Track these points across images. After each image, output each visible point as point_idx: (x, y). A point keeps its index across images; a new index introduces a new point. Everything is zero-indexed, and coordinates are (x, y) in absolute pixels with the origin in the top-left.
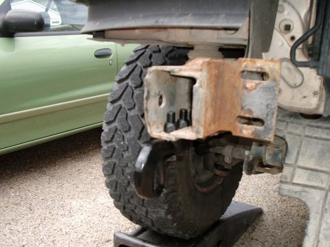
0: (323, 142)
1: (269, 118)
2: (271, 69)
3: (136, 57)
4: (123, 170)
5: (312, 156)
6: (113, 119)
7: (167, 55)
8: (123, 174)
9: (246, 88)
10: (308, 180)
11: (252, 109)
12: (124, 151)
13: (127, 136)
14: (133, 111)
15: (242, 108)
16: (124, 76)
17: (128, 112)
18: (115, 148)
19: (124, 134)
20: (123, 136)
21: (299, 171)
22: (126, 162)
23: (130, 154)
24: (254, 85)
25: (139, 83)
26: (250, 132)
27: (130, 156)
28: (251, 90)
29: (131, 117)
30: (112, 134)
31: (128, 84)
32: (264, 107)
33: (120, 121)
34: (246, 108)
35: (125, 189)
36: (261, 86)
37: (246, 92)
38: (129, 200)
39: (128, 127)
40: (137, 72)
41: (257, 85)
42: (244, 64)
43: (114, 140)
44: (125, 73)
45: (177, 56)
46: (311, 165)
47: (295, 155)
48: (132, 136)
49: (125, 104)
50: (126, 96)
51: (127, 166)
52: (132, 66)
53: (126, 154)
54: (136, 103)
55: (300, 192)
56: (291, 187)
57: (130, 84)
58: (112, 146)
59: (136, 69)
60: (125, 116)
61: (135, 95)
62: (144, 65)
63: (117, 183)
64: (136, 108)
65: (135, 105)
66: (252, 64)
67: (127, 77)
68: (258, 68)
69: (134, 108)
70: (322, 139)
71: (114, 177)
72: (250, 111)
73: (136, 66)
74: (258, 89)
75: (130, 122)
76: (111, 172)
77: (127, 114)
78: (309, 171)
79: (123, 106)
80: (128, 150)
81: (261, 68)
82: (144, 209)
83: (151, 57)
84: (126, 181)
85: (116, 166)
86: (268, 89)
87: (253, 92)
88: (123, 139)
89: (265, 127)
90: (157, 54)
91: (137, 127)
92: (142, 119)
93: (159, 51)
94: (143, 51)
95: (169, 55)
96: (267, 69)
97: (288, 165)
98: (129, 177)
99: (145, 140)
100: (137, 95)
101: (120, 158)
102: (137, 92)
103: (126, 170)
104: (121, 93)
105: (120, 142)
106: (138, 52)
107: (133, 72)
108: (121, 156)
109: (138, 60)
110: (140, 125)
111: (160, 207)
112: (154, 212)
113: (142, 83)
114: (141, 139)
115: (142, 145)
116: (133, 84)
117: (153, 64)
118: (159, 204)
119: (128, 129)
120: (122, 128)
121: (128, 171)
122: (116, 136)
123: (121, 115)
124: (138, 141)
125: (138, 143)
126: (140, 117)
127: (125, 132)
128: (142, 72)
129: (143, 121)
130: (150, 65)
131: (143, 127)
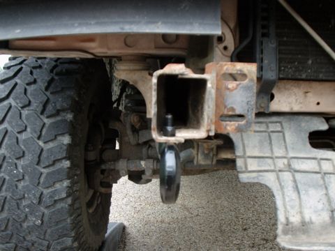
1: (249, 113)
2: (249, 71)
3: (11, 74)
4: (17, 204)
5: (255, 147)
7: (52, 71)
8: (19, 208)
9: (228, 89)
10: (259, 166)
11: (235, 107)
12: (17, 181)
13: (21, 163)
14: (24, 133)
15: (225, 107)
16: (4, 95)
17: (19, 136)
18: (5, 179)
19: (16, 161)
20: (16, 164)
21: (249, 161)
22: (22, 193)
23: (27, 183)
24: (235, 85)
25: (27, 103)
26: (234, 127)
27: (27, 185)
28: (232, 90)
29: (25, 140)
31: (10, 104)
32: (244, 104)
33: (9, 146)
34: (228, 107)
35: (21, 225)
36: (241, 86)
37: (228, 92)
38: (24, 237)
39: (22, 153)
40: (19, 90)
41: (238, 85)
42: (225, 68)
44: (5, 91)
45: (64, 70)
46: (257, 154)
47: (241, 147)
48: (27, 162)
49: (12, 127)
50: (12, 117)
51: (24, 197)
52: (10, 84)
53: (21, 184)
54: (27, 124)
55: (257, 177)
56: (248, 175)
57: (13, 104)
59: (17, 87)
60: (15, 140)
61: (23, 116)
62: (27, 82)
63: (9, 220)
64: (28, 129)
65: (26, 127)
66: (232, 67)
67: (8, 97)
68: (238, 70)
69: (25, 130)
70: (258, 132)
71: (4, 215)
72: (233, 109)
73: (16, 84)
74: (239, 88)
75: (23, 147)
76: (0, 209)
77: (17, 138)
78: (257, 159)
79: (10, 129)
80: (23, 178)
81: (241, 71)
82: (46, 243)
83: (31, 73)
84: (23, 216)
85: (7, 199)
86: (247, 88)
87: (235, 92)
88: (16, 168)
89: (247, 122)
90: (38, 70)
91: (34, 151)
92: (38, 141)
93: (40, 67)
94: (19, 67)
95: (54, 71)
96: (246, 71)
97: (240, 157)
98: (27, 210)
99: (47, 164)
100: (26, 115)
101: (14, 190)
102: (25, 112)
103: (21, 203)
104: (3, 115)
105: (12, 171)
106: (12, 68)
107: (15, 91)
108: (15, 188)
109: (16, 78)
110: (37, 149)
111: (65, 235)
112: (58, 243)
113: (30, 102)
114: (41, 164)
115: (43, 170)
116: (17, 104)
117: (38, 80)
118: (65, 232)
119: (22, 155)
120: (14, 155)
121: (24, 203)
122: (5, 164)
123: (9, 140)
124: (37, 167)
125: (37, 169)
126: (36, 139)
127: (17, 159)
128: (26, 90)
129: (41, 143)
130: (35, 82)
131: (42, 150)
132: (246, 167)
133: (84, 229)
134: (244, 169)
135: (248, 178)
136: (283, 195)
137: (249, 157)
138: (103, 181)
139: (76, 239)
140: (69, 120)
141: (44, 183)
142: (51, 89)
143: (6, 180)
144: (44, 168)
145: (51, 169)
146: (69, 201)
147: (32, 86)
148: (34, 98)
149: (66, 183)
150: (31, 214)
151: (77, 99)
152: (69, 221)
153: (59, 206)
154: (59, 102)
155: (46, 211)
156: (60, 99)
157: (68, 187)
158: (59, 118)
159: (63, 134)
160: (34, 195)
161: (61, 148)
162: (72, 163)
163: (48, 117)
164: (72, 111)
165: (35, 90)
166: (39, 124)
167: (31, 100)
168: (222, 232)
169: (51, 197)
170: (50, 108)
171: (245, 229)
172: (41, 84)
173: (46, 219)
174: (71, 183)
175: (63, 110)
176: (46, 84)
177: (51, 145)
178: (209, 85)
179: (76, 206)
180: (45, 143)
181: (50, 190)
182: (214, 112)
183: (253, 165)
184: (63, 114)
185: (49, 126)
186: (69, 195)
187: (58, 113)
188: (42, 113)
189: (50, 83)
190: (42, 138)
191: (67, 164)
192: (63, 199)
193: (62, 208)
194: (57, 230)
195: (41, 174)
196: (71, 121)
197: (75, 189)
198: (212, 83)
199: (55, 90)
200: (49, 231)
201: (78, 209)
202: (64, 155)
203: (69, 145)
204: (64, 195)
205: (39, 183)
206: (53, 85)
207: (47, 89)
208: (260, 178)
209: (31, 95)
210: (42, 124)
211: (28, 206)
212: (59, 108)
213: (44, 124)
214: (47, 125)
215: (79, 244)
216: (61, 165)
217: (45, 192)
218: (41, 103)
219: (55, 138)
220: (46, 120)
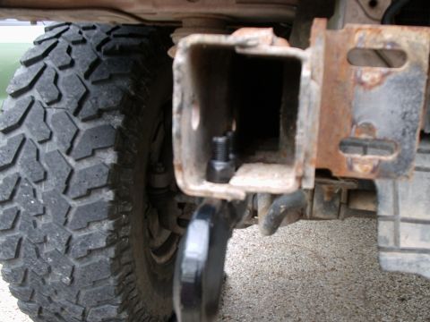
1: (407, 139)
2: (412, 45)
3: (41, 51)
4: (37, 250)
5: (418, 199)
6: (10, 161)
7: (99, 48)
8: (38, 256)
9: (362, 84)
10: (423, 239)
11: (374, 123)
12: (37, 216)
13: (41, 189)
14: (48, 144)
15: (353, 123)
16: (25, 84)
17: (40, 147)
18: (19, 212)
19: (35, 186)
20: (34, 191)
21: (404, 227)
22: (43, 234)
23: (50, 220)
24: (377, 76)
25: (56, 96)
26: (370, 167)
27: (50, 225)
28: (371, 87)
29: (48, 155)
30: (11, 187)
31: (33, 97)
32: (396, 119)
33: (26, 164)
34: (359, 123)
35: (43, 280)
36: (391, 77)
37: (360, 91)
38: (49, 298)
39: (42, 173)
40: (48, 76)
41: (384, 76)
42: (357, 36)
43: (16, 197)
44: (27, 78)
45: (117, 47)
47: (391, 200)
48: (51, 189)
49: (32, 133)
50: (33, 119)
51: (45, 240)
52: (37, 67)
53: (41, 222)
54: (54, 130)
55: (418, 263)
57: (37, 98)
58: (12, 210)
59: (46, 72)
60: (34, 154)
61: (49, 117)
62: (60, 64)
63: (26, 272)
64: (55, 138)
65: (51, 134)
66: (374, 35)
67: (31, 86)
68: (385, 43)
69: (50, 139)
71: (20, 263)
72: (370, 128)
73: (45, 67)
74: (386, 83)
75: (45, 165)
76: (13, 254)
77: (38, 151)
78: (420, 225)
79: (29, 136)
80: (44, 213)
81: (393, 43)
82: (80, 310)
83: (69, 51)
84: (44, 268)
85: (23, 242)
86: (405, 83)
87: (377, 89)
88: (35, 196)
89: (399, 156)
90: (80, 46)
91: (60, 172)
92: (67, 157)
93: (84, 41)
94: (53, 41)
95: (103, 48)
96: (404, 46)
97: (385, 218)
98: (50, 260)
99: (78, 194)
100: (53, 116)
101: (30, 228)
102: (52, 111)
103: (43, 248)
104: (22, 114)
105: (28, 200)
106: (43, 43)
107: (41, 79)
108: (32, 226)
109: (48, 58)
110: (65, 169)
111: (107, 302)
112: (97, 311)
113: (60, 95)
114: (69, 193)
115: (72, 203)
116: (42, 97)
117: (77, 62)
118: (107, 297)
119: (42, 177)
120: (31, 176)
121: (46, 249)
122: (19, 190)
123: (26, 152)
124: (64, 196)
125: (63, 199)
126: (65, 155)
127: (37, 182)
128: (57, 77)
129: (71, 161)
130: (72, 64)
131: (72, 172)
132: (397, 241)
133: (140, 292)
134: (391, 244)
135: (397, 262)
137: (405, 220)
138: (182, 218)
139: (123, 308)
140: (115, 127)
141: (74, 222)
142: (93, 77)
143: (21, 214)
144: (75, 199)
145: (85, 202)
146: (112, 252)
147: (68, 71)
148: (67, 90)
149: (107, 225)
150: (56, 267)
151: (133, 93)
152: (112, 281)
153: (97, 258)
154: (103, 96)
155: (78, 265)
156: (105, 93)
157: (109, 231)
158: (101, 123)
159: (104, 149)
160: (59, 239)
161: (101, 170)
162: (117, 194)
163: (84, 120)
164: (123, 112)
165: (70, 77)
166: (71, 131)
167: (63, 92)
168: (366, 300)
169: (83, 244)
170: (88, 107)
172: (80, 69)
173: (77, 276)
174: (114, 225)
175: (109, 110)
176: (87, 69)
177: (86, 164)
178: (305, 73)
179: (125, 258)
180: (77, 160)
181: (83, 233)
182: (315, 136)
183: (411, 237)
184: (107, 116)
185: (84, 135)
186: (110, 243)
187: (100, 114)
188: (76, 113)
189: (93, 66)
190: (73, 153)
191: (108, 195)
192: (101, 249)
193: (100, 262)
194: (95, 293)
195: (70, 208)
196: (119, 129)
197: (122, 234)
199: (99, 78)
200: (83, 293)
201: (128, 263)
202: (104, 182)
203: (114, 166)
204: (102, 243)
205: (66, 222)
206: (97, 71)
207: (87, 75)
208: (423, 265)
209: (64, 84)
210: (74, 131)
211: (51, 255)
212: (101, 106)
213: (78, 131)
214: (81, 134)
216: (101, 197)
217: (76, 235)
218: (76, 97)
219: (93, 152)
220: (81, 126)
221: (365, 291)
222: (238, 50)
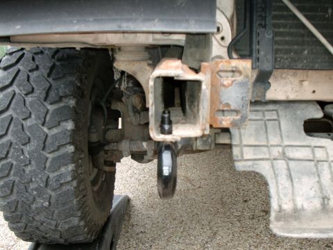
0: (255, 122)
1: (244, 109)
2: (244, 68)
3: (14, 60)
4: (25, 186)
5: (251, 135)
6: (4, 132)
7: (53, 57)
8: (27, 191)
9: (224, 85)
10: (254, 154)
11: (230, 103)
12: (25, 166)
13: (27, 149)
14: (28, 120)
15: (221, 103)
16: (7, 82)
17: (24, 122)
18: (12, 164)
19: (22, 147)
20: (22, 150)
21: (245, 149)
22: (30, 177)
23: (34, 168)
24: (230, 82)
25: (30, 89)
26: (229, 122)
27: (34, 170)
28: (227, 87)
29: (30, 127)
30: (6, 149)
31: (14, 91)
32: (239, 100)
33: (15, 133)
34: (224, 103)
35: (29, 206)
36: (236, 82)
37: (223, 89)
38: (33, 218)
39: (27, 139)
40: (21, 77)
41: (233, 82)
42: (220, 65)
43: (10, 155)
44: (8, 78)
45: (65, 56)
46: (252, 142)
47: (238, 136)
48: (33, 148)
49: (17, 114)
50: (16, 104)
51: (31, 181)
52: (13, 70)
53: (28, 169)
54: (31, 111)
55: (253, 166)
56: (244, 163)
57: (17, 91)
58: (8, 163)
59: (20, 74)
60: (20, 127)
61: (27, 103)
62: (29, 68)
63: (18, 202)
64: (33, 116)
65: (30, 113)
66: (228, 64)
67: (11, 84)
68: (233, 67)
69: (30, 117)
70: (254, 120)
71: (13, 197)
72: (228, 105)
73: (19, 71)
74: (234, 84)
75: (28, 133)
76: (9, 192)
77: (22, 125)
78: (253, 148)
79: (15, 116)
80: (30, 163)
81: (236, 67)
82: (54, 223)
83: (33, 59)
84: (31, 198)
85: (15, 184)
86: (242, 84)
87: (230, 88)
88: (23, 153)
89: (242, 117)
90: (40, 56)
91: (39, 137)
92: (42, 128)
93: (42, 52)
94: (21, 53)
95: (56, 57)
96: (240, 68)
97: (236, 146)
98: (35, 193)
99: (52, 149)
100: (30, 102)
101: (21, 174)
102: (29, 99)
103: (29, 186)
104: (8, 102)
105: (19, 156)
106: (14, 54)
107: (18, 78)
109: (19, 64)
110: (42, 135)
111: (72, 215)
112: (66, 222)
113: (33, 89)
114: (46, 149)
115: (48, 155)
116: (21, 91)
117: (40, 67)
118: (72, 212)
119: (27, 141)
120: (20, 141)
121: (32, 186)
122: (12, 150)
123: (15, 126)
124: (42, 152)
125: (42, 154)
126: (40, 126)
127: (23, 145)
128: (28, 76)
129: (45, 129)
130: (37, 68)
131: (47, 136)
132: (242, 156)
133: (90, 208)
134: (240, 158)
135: (243, 166)
136: (277, 183)
137: (246, 146)
138: (107, 160)
139: (82, 218)
140: (71, 106)
141: (50, 167)
142: (53, 75)
143: (14, 166)
144: (50, 153)
145: (57, 154)
146: (75, 183)
147: (35, 72)
148: (37, 85)
149: (71, 167)
150: (39, 196)
151: (79, 85)
152: (75, 202)
153: (65, 188)
154: (61, 87)
155: (53, 194)
156: (62, 86)
157: (72, 170)
158: (62, 104)
159: (66, 120)
160: (41, 179)
161: (65, 134)
162: (76, 148)
163: (51, 104)
164: (74, 97)
165: (38, 77)
166: (43, 110)
167: (34, 86)
169: (57, 180)
170: (52, 94)
171: (246, 201)
172: (44, 71)
173: (53, 201)
174: (76, 167)
175: (66, 96)
176: (48, 71)
177: (55, 131)
178: (204, 87)
179: (81, 188)
180: (49, 129)
181: (56, 174)
182: (209, 112)
183: (249, 154)
184: (65, 100)
185: (52, 114)
186: (74, 178)
187: (60, 99)
188: (45, 99)
189: (52, 68)
190: (46, 125)
191: (71, 149)
192: (68, 182)
193: (68, 190)
194: (64, 210)
195: (47, 158)
196: (74, 107)
197: (79, 172)
198: (206, 85)
199: (57, 77)
200: (56, 211)
201: (83, 190)
202: (69, 141)
203: (73, 130)
204: (69, 178)
205: (45, 167)
206: (54, 71)
207: (49, 75)
208: (255, 166)
209: (34, 81)
210: (45, 111)
211: (36, 190)
212: (61, 94)
213: (48, 110)
214: (50, 112)
215: (85, 222)
216: (66, 150)
217: (52, 175)
218: (44, 89)
219: (59, 124)
220: (49, 107)
221: (221, 199)
222: (176, 78)
